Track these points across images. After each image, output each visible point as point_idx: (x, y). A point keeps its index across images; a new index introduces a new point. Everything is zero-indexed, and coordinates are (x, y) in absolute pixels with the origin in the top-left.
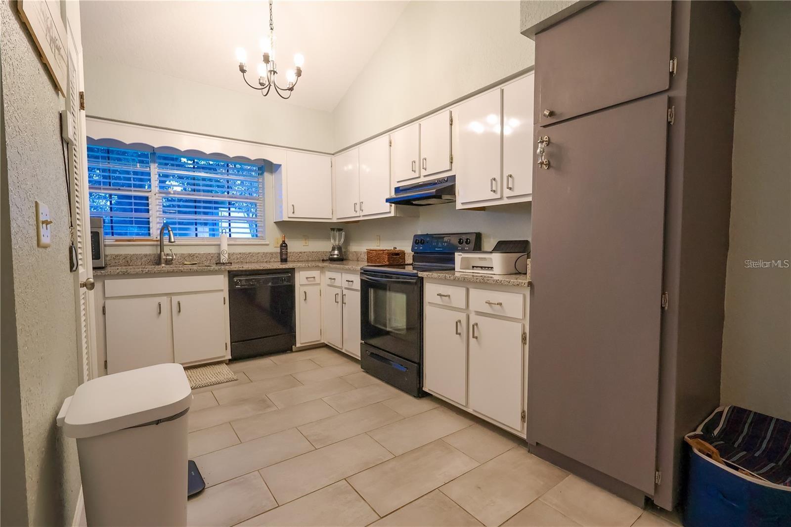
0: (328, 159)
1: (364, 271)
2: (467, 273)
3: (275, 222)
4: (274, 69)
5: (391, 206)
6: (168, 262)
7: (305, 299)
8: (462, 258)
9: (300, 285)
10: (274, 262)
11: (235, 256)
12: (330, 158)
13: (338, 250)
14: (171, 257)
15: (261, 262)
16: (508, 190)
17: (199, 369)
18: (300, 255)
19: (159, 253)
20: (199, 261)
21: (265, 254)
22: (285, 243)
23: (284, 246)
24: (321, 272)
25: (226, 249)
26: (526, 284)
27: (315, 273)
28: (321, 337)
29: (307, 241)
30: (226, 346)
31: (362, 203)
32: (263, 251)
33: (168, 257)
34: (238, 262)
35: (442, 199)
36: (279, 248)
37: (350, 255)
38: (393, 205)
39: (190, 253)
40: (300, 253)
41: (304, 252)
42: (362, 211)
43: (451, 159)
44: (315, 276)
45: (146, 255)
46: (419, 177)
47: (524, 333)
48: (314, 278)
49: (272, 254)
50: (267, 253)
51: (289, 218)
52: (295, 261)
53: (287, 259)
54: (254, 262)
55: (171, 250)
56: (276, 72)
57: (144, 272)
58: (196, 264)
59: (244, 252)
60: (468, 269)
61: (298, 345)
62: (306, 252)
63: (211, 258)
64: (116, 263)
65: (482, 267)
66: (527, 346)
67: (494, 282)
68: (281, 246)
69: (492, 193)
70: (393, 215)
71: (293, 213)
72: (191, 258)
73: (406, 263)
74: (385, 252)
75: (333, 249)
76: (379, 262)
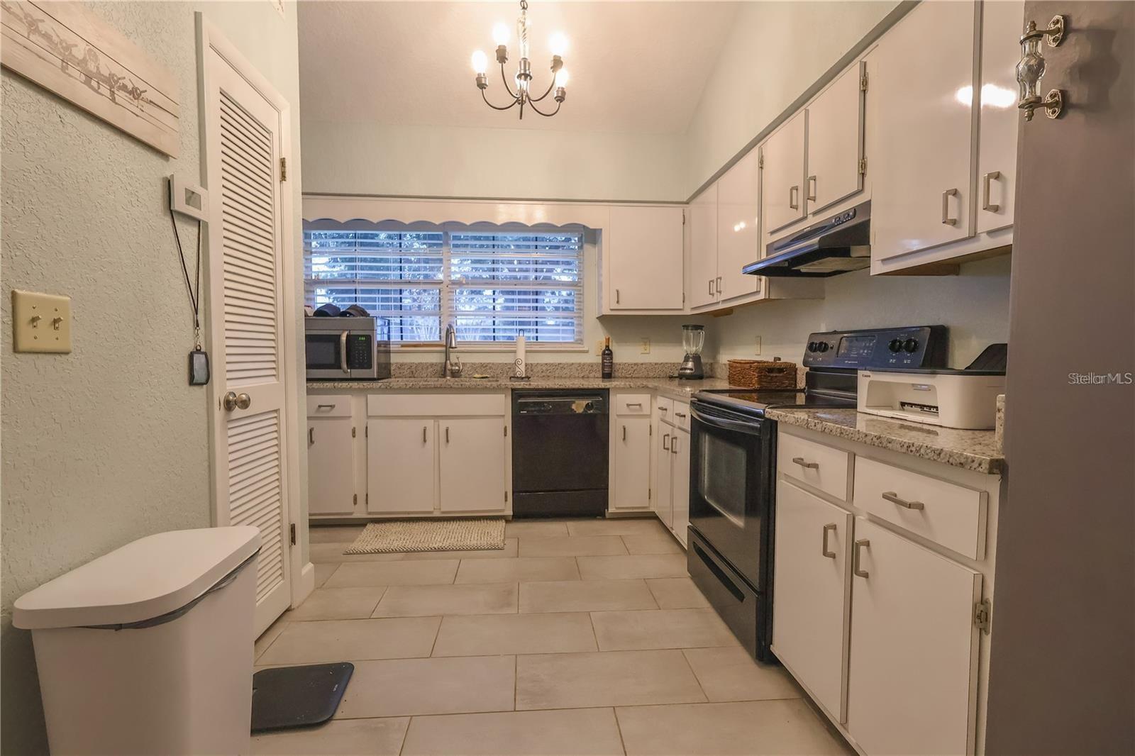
0: (677, 212)
1: (699, 400)
2: (879, 418)
3: (597, 318)
4: (525, 71)
5: (760, 280)
6: (455, 374)
7: (624, 439)
8: (871, 382)
9: (617, 415)
10: (595, 377)
11: (539, 368)
12: (681, 209)
13: (693, 361)
14: (457, 368)
15: (575, 377)
16: (990, 213)
17: (470, 523)
18: (635, 367)
19: (444, 361)
20: (492, 374)
21: (582, 366)
22: (609, 350)
23: (608, 354)
24: (651, 397)
25: (523, 358)
26: (985, 466)
27: (643, 398)
28: (650, 502)
29: (648, 347)
30: (506, 497)
31: (720, 278)
32: (578, 362)
33: (453, 368)
34: (544, 376)
35: (851, 257)
36: (601, 357)
37: (719, 370)
38: (763, 278)
39: (483, 362)
40: (635, 364)
41: (642, 364)
42: (720, 292)
43: (863, 166)
44: (640, 402)
45: (432, 365)
46: (805, 218)
47: (983, 601)
48: (640, 405)
49: (591, 365)
50: (584, 364)
51: (612, 310)
52: (627, 378)
53: (611, 374)
54: (565, 378)
55: (458, 358)
56: (529, 75)
57: (408, 387)
58: (487, 377)
59: (552, 362)
60: (891, 408)
61: (611, 509)
62: (645, 364)
63: (508, 370)
64: (400, 373)
65: (922, 406)
66: (988, 640)
67: (904, 450)
68: (604, 354)
69: (949, 227)
70: (763, 298)
71: (618, 302)
72: (483, 369)
73: (798, 388)
74: (753, 365)
75: (687, 359)
76: (744, 385)
